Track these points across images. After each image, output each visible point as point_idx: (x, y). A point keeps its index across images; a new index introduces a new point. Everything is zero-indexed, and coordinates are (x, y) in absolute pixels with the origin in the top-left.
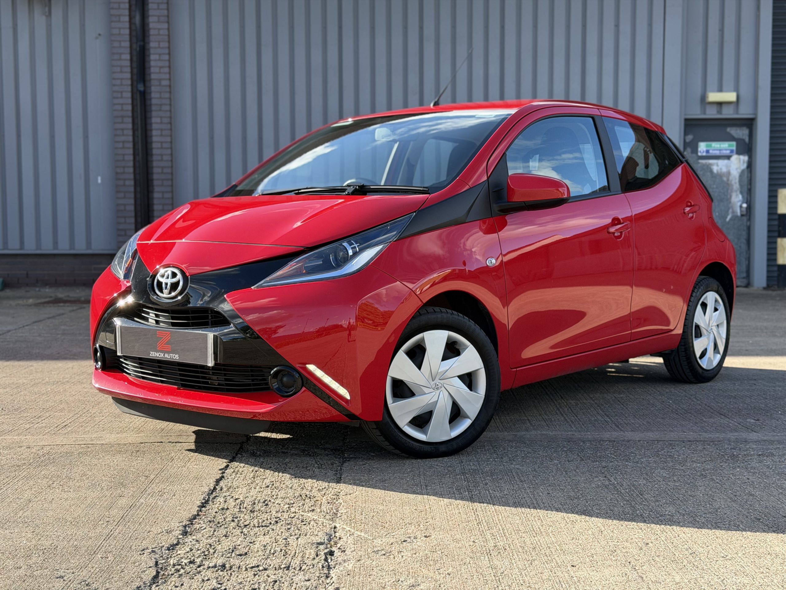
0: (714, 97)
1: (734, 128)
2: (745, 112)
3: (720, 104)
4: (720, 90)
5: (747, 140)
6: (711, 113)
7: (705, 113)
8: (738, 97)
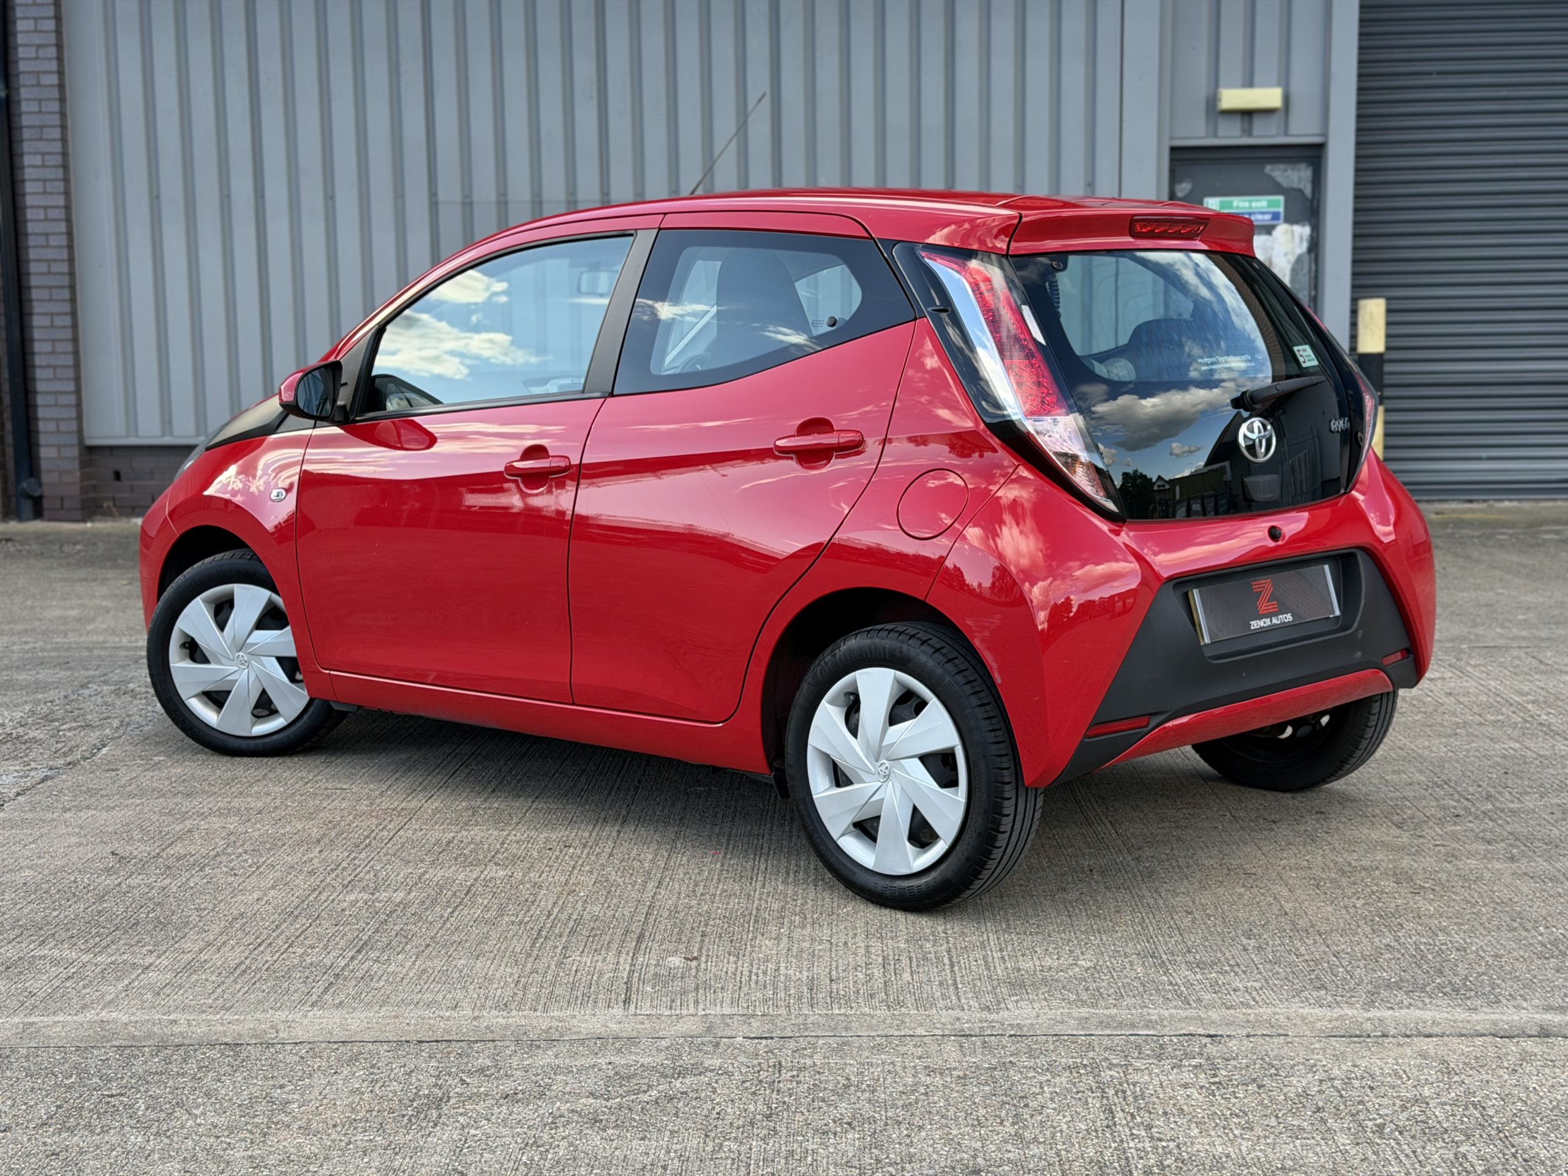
0: (1233, 98)
1: (1282, 166)
2: (1302, 131)
3: (1248, 114)
4: (1249, 83)
5: (1308, 191)
6: (1230, 135)
7: (1215, 136)
8: (1287, 99)
